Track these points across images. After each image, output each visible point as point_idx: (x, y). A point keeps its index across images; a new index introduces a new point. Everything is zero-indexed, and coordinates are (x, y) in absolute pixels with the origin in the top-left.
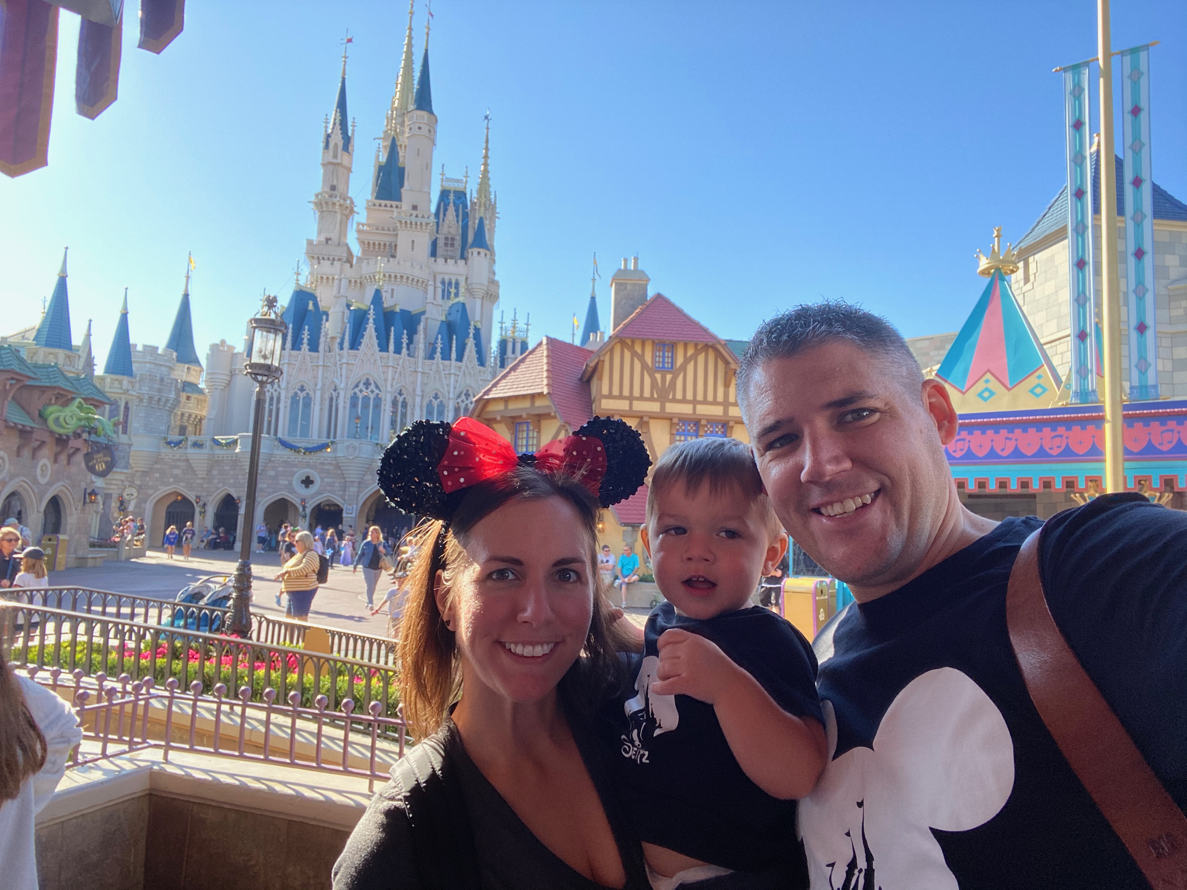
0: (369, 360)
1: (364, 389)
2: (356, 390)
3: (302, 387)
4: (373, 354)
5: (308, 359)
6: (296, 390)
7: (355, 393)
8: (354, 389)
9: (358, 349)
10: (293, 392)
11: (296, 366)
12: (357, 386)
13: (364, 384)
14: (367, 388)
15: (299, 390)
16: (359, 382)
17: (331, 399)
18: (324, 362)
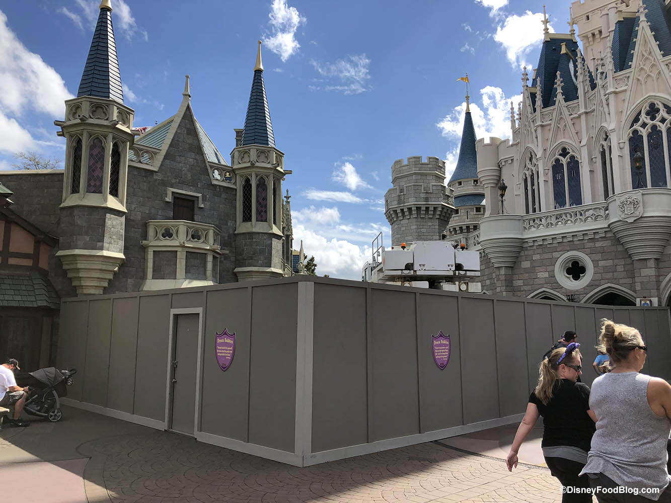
0: (649, 76)
1: (648, 121)
2: (637, 126)
3: (564, 150)
4: (653, 65)
5: (566, 112)
6: (557, 156)
7: (635, 132)
8: (632, 126)
9: (630, 67)
10: (553, 159)
11: (552, 126)
12: (636, 120)
13: (648, 114)
14: (653, 118)
15: (560, 155)
16: (640, 113)
17: (603, 154)
18: (586, 107)
